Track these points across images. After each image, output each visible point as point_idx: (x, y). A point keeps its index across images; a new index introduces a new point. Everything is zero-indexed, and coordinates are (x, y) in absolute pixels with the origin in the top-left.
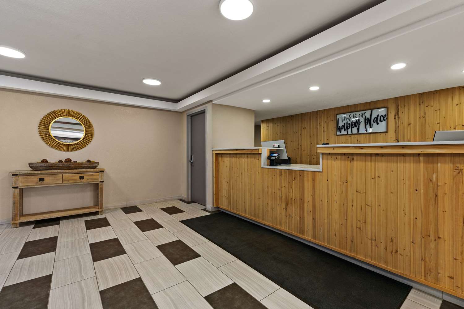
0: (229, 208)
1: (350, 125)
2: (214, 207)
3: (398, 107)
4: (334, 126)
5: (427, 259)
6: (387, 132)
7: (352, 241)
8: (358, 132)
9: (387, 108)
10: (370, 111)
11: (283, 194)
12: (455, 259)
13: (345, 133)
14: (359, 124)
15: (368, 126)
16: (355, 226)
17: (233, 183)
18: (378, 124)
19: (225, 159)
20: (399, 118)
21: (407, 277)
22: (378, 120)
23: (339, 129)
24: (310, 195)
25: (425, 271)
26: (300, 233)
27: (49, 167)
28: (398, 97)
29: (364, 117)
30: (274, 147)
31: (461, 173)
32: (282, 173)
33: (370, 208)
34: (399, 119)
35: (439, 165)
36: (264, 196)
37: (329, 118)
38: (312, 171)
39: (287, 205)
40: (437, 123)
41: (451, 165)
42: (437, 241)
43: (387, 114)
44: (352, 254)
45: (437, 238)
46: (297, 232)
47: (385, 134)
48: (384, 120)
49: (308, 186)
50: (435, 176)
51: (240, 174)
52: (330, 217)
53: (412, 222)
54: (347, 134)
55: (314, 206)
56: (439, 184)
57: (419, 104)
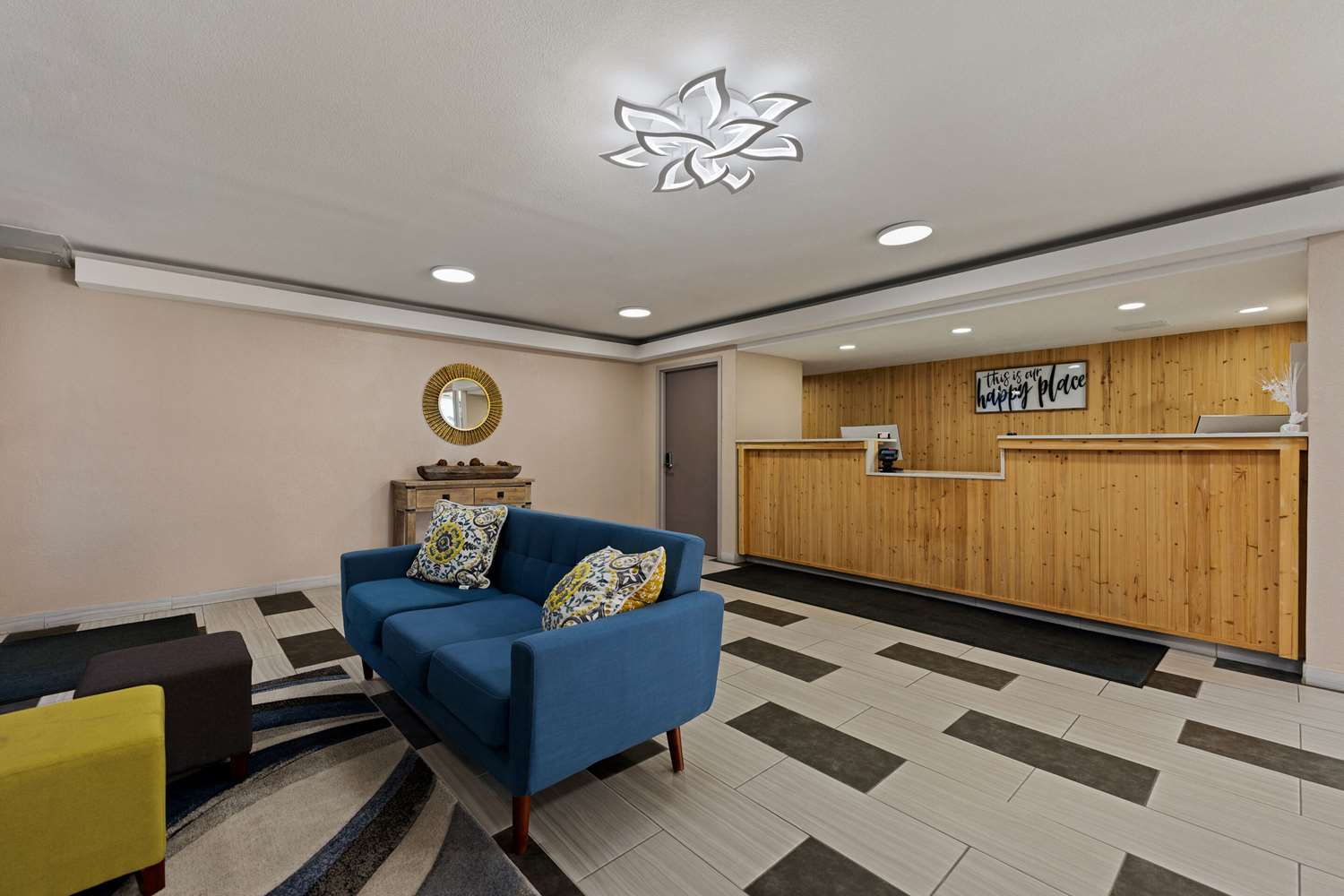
0: (778, 554)
1: (1006, 393)
2: (741, 555)
3: (1109, 361)
4: (969, 395)
5: (1194, 602)
6: (1086, 409)
7: (1064, 589)
8: (1024, 408)
9: (1087, 362)
10: (1049, 368)
11: (918, 521)
12: (1235, 596)
13: (996, 408)
14: (1027, 392)
15: (1046, 397)
16: (1069, 565)
17: (789, 508)
18: (1066, 393)
19: (768, 460)
20: (1110, 382)
21: (1162, 632)
22: (1065, 384)
23: (981, 401)
24: (979, 520)
25: (1190, 618)
26: (957, 586)
27: (453, 473)
28: (1108, 343)
29: (1037, 378)
30: (879, 437)
31: (1243, 478)
32: (915, 483)
33: (1097, 535)
34: (1112, 385)
35: (1211, 466)
36: (873, 527)
37: (958, 378)
38: (983, 480)
39: (928, 540)
40: (1186, 394)
41: (1229, 466)
42: (1208, 575)
43: (1087, 374)
44: (1064, 610)
45: (1208, 569)
46: (951, 585)
47: (1082, 412)
48: (1080, 385)
49: (974, 504)
50: (1205, 481)
51: (811, 488)
52: (1022, 553)
53: (1169, 551)
54: (998, 410)
55: (988, 539)
56: (1212, 493)
57: (1152, 358)
